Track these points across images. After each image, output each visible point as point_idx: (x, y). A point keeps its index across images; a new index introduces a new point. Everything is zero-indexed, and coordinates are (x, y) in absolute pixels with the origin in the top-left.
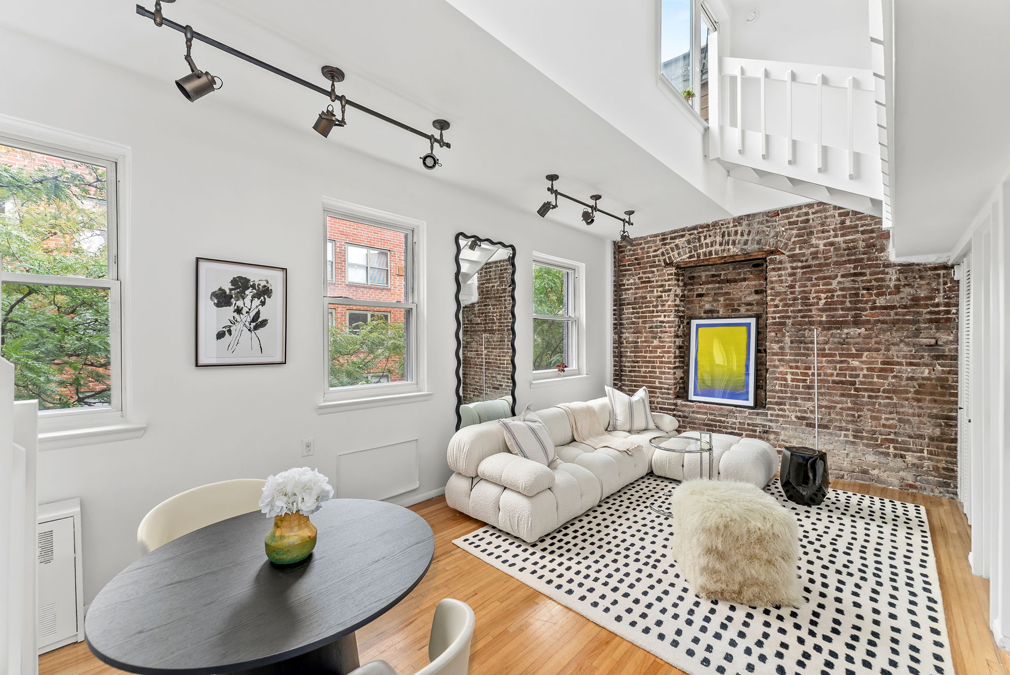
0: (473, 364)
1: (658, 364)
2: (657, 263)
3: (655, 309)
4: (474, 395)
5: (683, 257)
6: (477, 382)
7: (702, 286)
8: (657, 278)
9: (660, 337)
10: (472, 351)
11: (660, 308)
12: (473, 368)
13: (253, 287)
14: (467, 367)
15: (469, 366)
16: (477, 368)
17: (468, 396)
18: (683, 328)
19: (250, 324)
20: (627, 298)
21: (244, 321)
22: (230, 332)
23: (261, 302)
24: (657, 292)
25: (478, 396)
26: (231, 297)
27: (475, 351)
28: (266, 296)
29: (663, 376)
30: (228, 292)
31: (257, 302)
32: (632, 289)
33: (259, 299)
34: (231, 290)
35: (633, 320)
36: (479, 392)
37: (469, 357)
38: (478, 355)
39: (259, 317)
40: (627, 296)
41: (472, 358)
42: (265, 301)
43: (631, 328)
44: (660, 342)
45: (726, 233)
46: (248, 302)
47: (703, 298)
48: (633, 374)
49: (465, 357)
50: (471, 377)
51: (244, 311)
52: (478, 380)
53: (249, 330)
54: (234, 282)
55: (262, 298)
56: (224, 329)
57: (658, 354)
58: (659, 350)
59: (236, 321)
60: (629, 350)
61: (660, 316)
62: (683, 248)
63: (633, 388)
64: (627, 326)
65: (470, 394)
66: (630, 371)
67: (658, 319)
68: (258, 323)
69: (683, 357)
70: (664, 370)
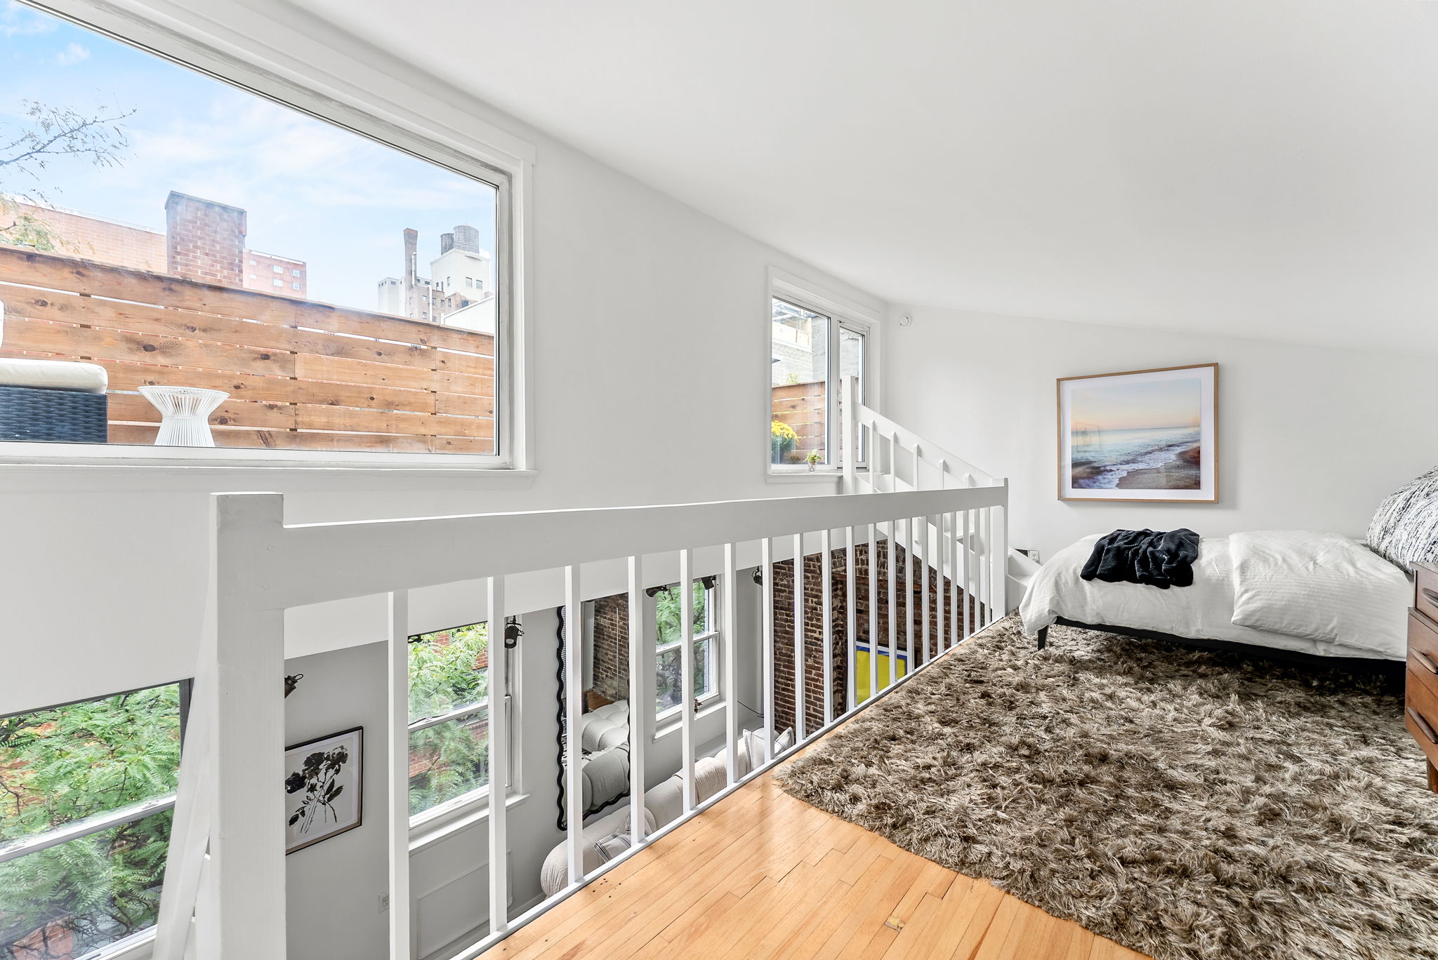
0: (607, 636)
1: (813, 688)
2: (812, 568)
3: (810, 622)
4: (607, 676)
5: (839, 569)
6: (611, 660)
7: (861, 601)
8: (812, 586)
9: (815, 657)
10: (605, 618)
11: (814, 622)
12: (607, 640)
13: (327, 759)
14: (599, 637)
15: (601, 636)
16: (611, 642)
17: (600, 675)
18: (842, 645)
19: (324, 798)
20: (781, 601)
21: (318, 796)
22: (303, 814)
23: (336, 770)
24: (812, 602)
25: (611, 678)
26: (304, 777)
27: (609, 619)
28: (341, 763)
29: (818, 703)
30: (301, 773)
31: (331, 772)
32: (785, 591)
33: (333, 769)
34: (304, 771)
35: (787, 629)
36: (613, 674)
37: (602, 625)
38: (612, 624)
39: (333, 786)
40: (780, 599)
41: (605, 627)
42: (339, 769)
43: (784, 637)
44: (815, 662)
45: (882, 553)
46: (324, 777)
47: (862, 615)
48: (786, 693)
49: (598, 624)
50: (604, 651)
51: (318, 788)
52: (611, 658)
53: (324, 804)
54: (308, 762)
55: (337, 766)
56: (298, 813)
57: (813, 676)
58: (814, 672)
59: (310, 800)
60: (782, 664)
61: (815, 632)
62: (838, 558)
63: (787, 710)
64: (780, 634)
65: (602, 674)
66: (784, 689)
67: (812, 634)
68: (333, 792)
69: (841, 680)
70: (818, 696)
